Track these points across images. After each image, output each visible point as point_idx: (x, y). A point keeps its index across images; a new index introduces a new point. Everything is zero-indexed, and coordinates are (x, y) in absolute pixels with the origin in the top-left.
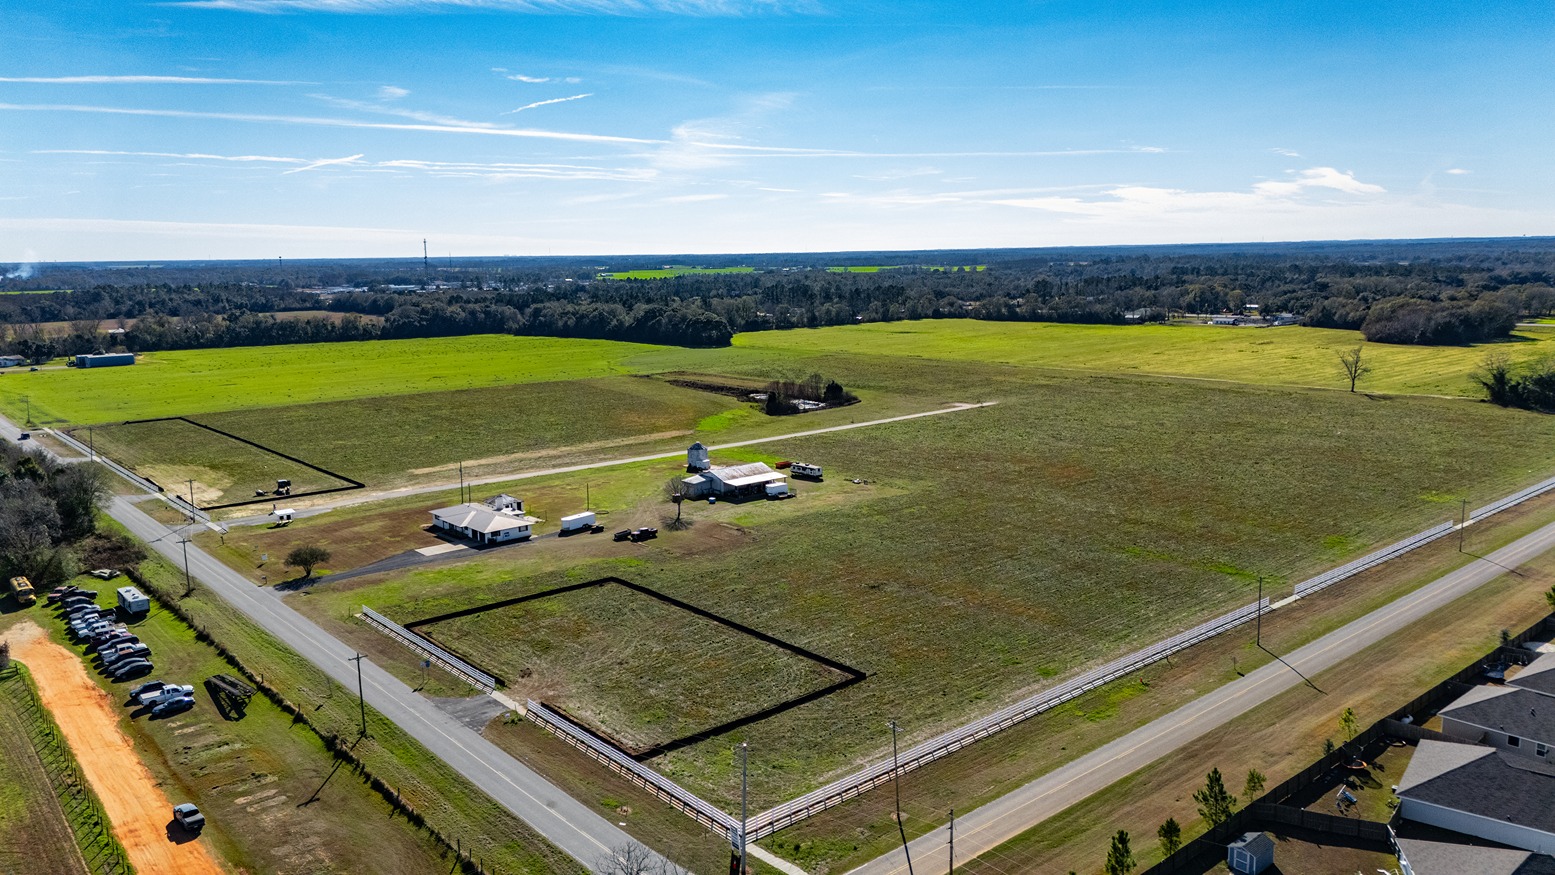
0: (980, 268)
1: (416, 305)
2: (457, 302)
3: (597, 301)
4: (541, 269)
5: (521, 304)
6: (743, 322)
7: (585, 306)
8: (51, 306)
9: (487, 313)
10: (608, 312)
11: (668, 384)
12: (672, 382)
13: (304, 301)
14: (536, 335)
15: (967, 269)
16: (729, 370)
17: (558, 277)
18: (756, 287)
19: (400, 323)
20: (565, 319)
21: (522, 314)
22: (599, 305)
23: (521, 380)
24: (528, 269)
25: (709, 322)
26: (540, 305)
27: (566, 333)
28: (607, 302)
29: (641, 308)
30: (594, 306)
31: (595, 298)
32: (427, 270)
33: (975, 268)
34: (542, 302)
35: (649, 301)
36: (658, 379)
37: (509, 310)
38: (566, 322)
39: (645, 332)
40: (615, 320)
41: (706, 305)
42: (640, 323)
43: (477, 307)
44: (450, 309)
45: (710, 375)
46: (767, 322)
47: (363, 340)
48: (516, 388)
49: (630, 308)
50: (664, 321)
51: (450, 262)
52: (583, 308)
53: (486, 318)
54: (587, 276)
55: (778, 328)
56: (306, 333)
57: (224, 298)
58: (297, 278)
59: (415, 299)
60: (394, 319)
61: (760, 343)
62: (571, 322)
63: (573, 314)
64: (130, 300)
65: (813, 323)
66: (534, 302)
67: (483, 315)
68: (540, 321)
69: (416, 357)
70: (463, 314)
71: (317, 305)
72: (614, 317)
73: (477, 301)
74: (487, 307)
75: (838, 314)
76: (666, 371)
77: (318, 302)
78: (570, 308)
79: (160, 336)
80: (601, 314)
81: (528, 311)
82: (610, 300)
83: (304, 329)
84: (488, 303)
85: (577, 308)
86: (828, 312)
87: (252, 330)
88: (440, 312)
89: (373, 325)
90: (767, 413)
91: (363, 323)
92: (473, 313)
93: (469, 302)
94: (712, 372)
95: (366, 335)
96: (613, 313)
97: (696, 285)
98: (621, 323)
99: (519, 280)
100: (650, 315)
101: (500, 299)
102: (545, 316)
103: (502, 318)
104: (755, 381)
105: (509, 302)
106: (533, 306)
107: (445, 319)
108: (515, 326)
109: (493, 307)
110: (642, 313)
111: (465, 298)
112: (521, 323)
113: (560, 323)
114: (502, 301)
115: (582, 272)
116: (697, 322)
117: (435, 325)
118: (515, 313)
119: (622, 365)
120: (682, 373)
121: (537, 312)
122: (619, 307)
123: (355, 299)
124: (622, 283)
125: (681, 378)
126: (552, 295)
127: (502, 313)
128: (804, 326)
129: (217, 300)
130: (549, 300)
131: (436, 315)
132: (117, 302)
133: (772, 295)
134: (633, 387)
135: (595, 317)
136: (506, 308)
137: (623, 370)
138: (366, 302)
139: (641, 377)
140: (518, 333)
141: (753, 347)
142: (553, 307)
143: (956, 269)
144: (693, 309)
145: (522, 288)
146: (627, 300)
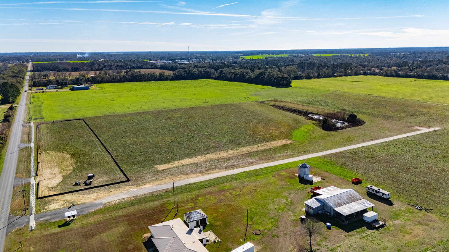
0: (366, 55)
1: (184, 68)
2: (196, 67)
3: (241, 68)
4: (223, 55)
5: (216, 68)
6: (293, 76)
7: (238, 70)
8: (80, 66)
9: (205, 72)
10: (245, 73)
11: (271, 107)
12: (274, 106)
13: (152, 66)
14: (221, 80)
15: (362, 55)
16: (295, 100)
17: (228, 58)
18: (293, 62)
19: (178, 75)
20: (231, 75)
21: (217, 72)
22: (242, 70)
23: (215, 102)
24: (220, 55)
25: (283, 77)
26: (222, 70)
27: (230, 80)
28: (245, 69)
29: (257, 71)
30: (240, 70)
31: (241, 67)
32: (189, 56)
33: (364, 55)
34: (223, 68)
35: (259, 69)
36: (267, 104)
37: (212, 71)
38: (231, 76)
39: (259, 80)
40: (248, 76)
41: (280, 70)
42: (257, 77)
43: (202, 69)
44: (195, 70)
45: (288, 102)
46: (302, 76)
47: (166, 81)
48: (212, 107)
49: (253, 71)
50: (266, 77)
51: (197, 53)
52: (237, 71)
53: (205, 74)
54: (237, 58)
55: (306, 78)
56: (148, 78)
57: (129, 64)
58: (154, 58)
59: (184, 66)
60: (176, 74)
61: (302, 86)
62: (233, 76)
63: (234, 73)
64: (103, 65)
65: (319, 77)
66: (220, 68)
67: (204, 73)
68: (222, 75)
69: (179, 89)
70: (198, 72)
71: (155, 67)
72: (248, 74)
73: (202, 67)
74: (206, 70)
75: (328, 73)
76: (269, 99)
77: (156, 66)
78: (232, 71)
79: (103, 78)
80: (243, 73)
81: (219, 71)
82: (246, 68)
83: (147, 76)
84: (206, 68)
85: (235, 71)
86: (325, 72)
87: (131, 76)
88: (190, 71)
89: (169, 76)
90: (323, 129)
91: (166, 75)
92: (201, 72)
93: (200, 68)
94: (288, 101)
95: (166, 79)
96: (247, 73)
97: (273, 61)
98: (250, 77)
99: (216, 59)
100: (261, 74)
101: (209, 67)
102: (224, 73)
103: (210, 74)
104: (308, 106)
105: (213, 68)
106: (221, 69)
107: (192, 74)
108: (214, 76)
109: (208, 70)
110: (258, 74)
111: (199, 66)
112: (216, 76)
113: (229, 76)
114: (210, 68)
115: (236, 56)
116: (279, 77)
117: (189, 76)
118: (214, 72)
119: (252, 95)
120: (276, 101)
121: (221, 72)
122: (249, 71)
123: (166, 66)
124: (248, 60)
125: (276, 104)
126: (227, 65)
127: (210, 72)
128: (315, 78)
129: (127, 65)
130: (226, 67)
131: (189, 72)
132: (99, 65)
133: (301, 66)
134: (258, 108)
135: (241, 74)
136: (211, 70)
137: (253, 98)
138: (170, 66)
139: (260, 102)
140: (215, 79)
141: (300, 88)
142: (227, 70)
143: (358, 55)
144: (276, 72)
145: (217, 62)
146: (252, 68)
